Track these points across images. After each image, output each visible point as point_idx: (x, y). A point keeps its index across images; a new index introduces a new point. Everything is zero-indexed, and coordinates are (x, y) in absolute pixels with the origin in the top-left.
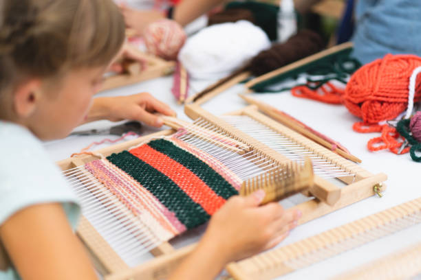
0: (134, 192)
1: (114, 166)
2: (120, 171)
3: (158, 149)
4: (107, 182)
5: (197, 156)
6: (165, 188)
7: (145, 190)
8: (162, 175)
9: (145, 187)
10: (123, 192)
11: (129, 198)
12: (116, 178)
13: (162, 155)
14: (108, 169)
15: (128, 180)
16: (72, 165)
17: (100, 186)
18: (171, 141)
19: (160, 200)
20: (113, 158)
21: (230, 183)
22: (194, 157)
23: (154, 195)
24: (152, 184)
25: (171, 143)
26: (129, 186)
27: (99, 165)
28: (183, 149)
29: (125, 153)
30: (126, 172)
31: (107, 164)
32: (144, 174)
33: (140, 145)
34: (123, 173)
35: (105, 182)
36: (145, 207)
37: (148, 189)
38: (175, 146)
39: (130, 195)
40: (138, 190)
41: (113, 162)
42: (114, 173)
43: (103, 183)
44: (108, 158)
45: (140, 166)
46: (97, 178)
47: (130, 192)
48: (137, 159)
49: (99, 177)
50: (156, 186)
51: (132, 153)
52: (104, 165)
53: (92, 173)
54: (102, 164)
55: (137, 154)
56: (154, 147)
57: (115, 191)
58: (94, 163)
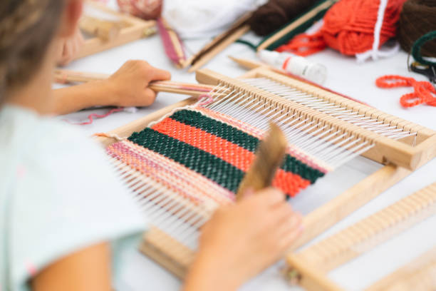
0: (183, 176)
1: (142, 148)
2: (152, 153)
3: (187, 123)
5: (238, 128)
6: (217, 169)
7: (194, 173)
8: (207, 154)
9: (193, 169)
11: (178, 184)
12: (152, 162)
13: (194, 129)
14: (136, 152)
15: (168, 163)
17: (137, 174)
18: (197, 111)
19: (219, 184)
20: (138, 137)
21: (292, 155)
22: (235, 129)
23: (209, 178)
24: (200, 165)
25: (199, 114)
26: (172, 170)
27: (123, 148)
29: (147, 131)
30: (161, 154)
31: (132, 146)
32: (184, 154)
33: (161, 120)
34: (157, 155)
35: (140, 168)
36: (204, 193)
37: (198, 172)
38: (204, 117)
39: (179, 181)
40: (186, 174)
41: (139, 143)
42: (147, 157)
43: (138, 170)
44: (130, 139)
45: (175, 145)
46: (128, 164)
47: (177, 177)
48: (166, 137)
49: (130, 162)
50: (205, 168)
51: (156, 129)
52: (129, 148)
53: (119, 159)
54: (126, 147)
55: (164, 131)
56: (180, 120)
57: (158, 177)
58: (116, 147)
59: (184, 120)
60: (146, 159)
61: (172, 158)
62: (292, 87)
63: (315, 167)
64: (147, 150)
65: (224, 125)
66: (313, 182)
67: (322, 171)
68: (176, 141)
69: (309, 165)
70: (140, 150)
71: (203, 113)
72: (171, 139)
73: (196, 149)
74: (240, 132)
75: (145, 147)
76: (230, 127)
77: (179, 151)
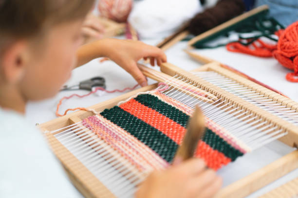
0: (134, 147)
1: (109, 122)
2: (115, 126)
3: (146, 104)
4: (106, 137)
5: (184, 111)
6: (161, 143)
7: (143, 145)
8: (156, 130)
9: (143, 142)
10: (123, 147)
11: (130, 153)
12: (114, 134)
13: (151, 110)
14: (104, 125)
15: (125, 135)
16: (70, 122)
17: (101, 142)
18: (155, 96)
19: (161, 155)
20: (107, 114)
21: (221, 136)
22: (181, 112)
23: (153, 150)
24: (149, 139)
25: (157, 98)
26: (127, 141)
27: (95, 121)
28: (169, 104)
29: (116, 108)
30: (122, 128)
31: (102, 119)
32: (139, 129)
33: (127, 100)
34: (119, 128)
35: (104, 137)
36: (148, 162)
37: (146, 144)
38: (160, 101)
39: (131, 150)
40: (137, 145)
41: (108, 118)
42: (111, 129)
43: (102, 139)
44: (102, 114)
45: (134, 122)
46: (96, 134)
47: (130, 147)
48: (128, 114)
49: (98, 132)
50: (153, 141)
51: (122, 108)
52: (100, 121)
53: (90, 129)
54: (98, 120)
55: (128, 110)
56: (141, 102)
57: (116, 146)
58: (91, 119)
59: (144, 102)
60: (110, 131)
61: (129, 131)
62: (233, 80)
63: (237, 148)
64: (113, 124)
65: (174, 108)
66: (233, 160)
67: (242, 151)
68: (136, 118)
69: (233, 145)
70: (107, 124)
71: (159, 98)
72: (132, 116)
73: (149, 126)
74: (185, 114)
75: (111, 121)
76: (177, 110)
77: (136, 127)
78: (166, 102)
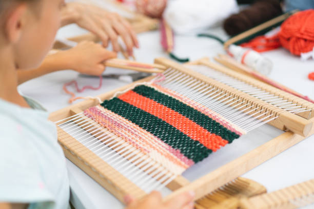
0: (136, 133)
1: (110, 112)
2: (117, 115)
3: (144, 95)
4: (109, 126)
5: (180, 100)
6: (162, 129)
7: (145, 131)
8: (156, 118)
9: (144, 128)
10: (125, 133)
11: (133, 138)
12: (116, 122)
13: (149, 100)
14: (106, 114)
15: (127, 123)
16: (71, 113)
17: (104, 130)
18: (152, 87)
19: (162, 140)
20: (108, 104)
21: (217, 121)
22: (177, 101)
23: (155, 135)
24: (150, 125)
25: (153, 89)
26: (129, 128)
27: (96, 111)
28: (166, 94)
29: (116, 100)
30: (123, 116)
31: (103, 110)
32: (140, 117)
33: (125, 91)
34: (120, 117)
35: (107, 126)
36: (151, 146)
37: (148, 131)
38: (156, 92)
39: (134, 136)
40: (139, 131)
41: (108, 108)
42: (112, 118)
43: (106, 127)
44: (102, 105)
45: (134, 111)
46: (99, 123)
47: (132, 133)
48: (128, 104)
49: (100, 121)
50: (154, 128)
51: (121, 99)
52: (101, 111)
53: (92, 119)
54: (99, 111)
55: (126, 100)
56: (139, 93)
57: (119, 133)
58: (92, 110)
59: (141, 93)
60: (112, 120)
61: (130, 120)
62: (223, 73)
63: (233, 131)
64: (114, 114)
65: (170, 98)
66: (230, 142)
67: (238, 134)
68: (135, 107)
69: (229, 129)
70: (108, 113)
71: (156, 89)
72: (132, 106)
73: (149, 114)
74: (181, 103)
75: (112, 111)
76: (174, 99)
77: (136, 115)
78: (162, 92)
